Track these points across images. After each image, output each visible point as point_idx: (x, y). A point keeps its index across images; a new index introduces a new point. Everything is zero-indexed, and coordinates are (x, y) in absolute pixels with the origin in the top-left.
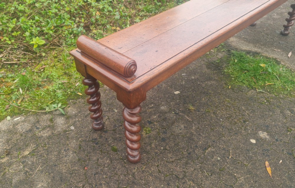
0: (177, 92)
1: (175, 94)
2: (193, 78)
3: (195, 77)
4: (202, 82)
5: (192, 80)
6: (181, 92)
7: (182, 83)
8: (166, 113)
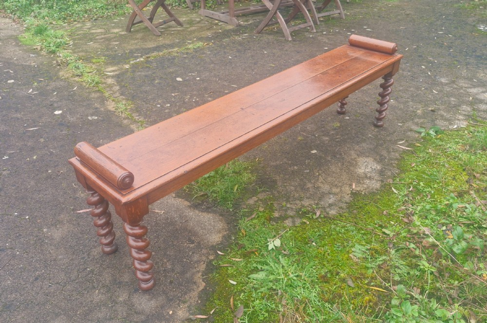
0: (314, 152)
1: (317, 150)
2: (296, 167)
3: (293, 168)
4: (286, 163)
5: (297, 165)
6: (310, 152)
7: (309, 161)
8: (323, 135)
